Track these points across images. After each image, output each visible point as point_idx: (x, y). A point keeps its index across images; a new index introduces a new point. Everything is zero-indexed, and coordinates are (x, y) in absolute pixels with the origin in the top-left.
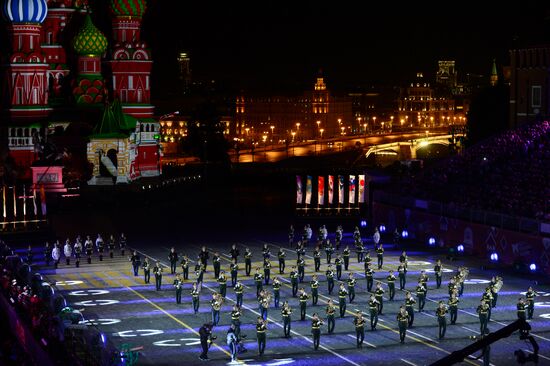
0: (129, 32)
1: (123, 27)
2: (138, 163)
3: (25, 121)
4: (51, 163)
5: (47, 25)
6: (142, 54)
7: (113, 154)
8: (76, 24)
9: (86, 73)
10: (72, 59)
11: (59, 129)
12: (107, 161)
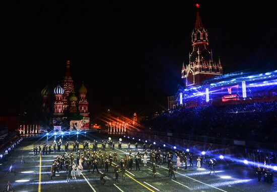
0: (83, 97)
1: (82, 96)
2: (83, 127)
3: (57, 116)
4: (58, 125)
5: (64, 95)
6: (86, 102)
7: (76, 124)
8: (71, 95)
9: (72, 106)
10: (69, 103)
11: (65, 119)
12: (75, 126)
